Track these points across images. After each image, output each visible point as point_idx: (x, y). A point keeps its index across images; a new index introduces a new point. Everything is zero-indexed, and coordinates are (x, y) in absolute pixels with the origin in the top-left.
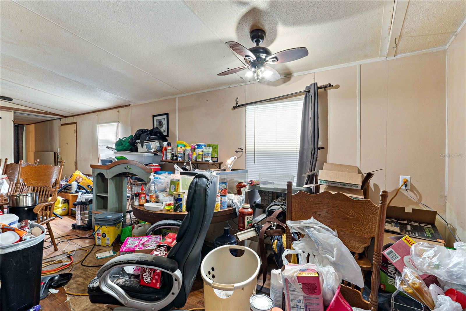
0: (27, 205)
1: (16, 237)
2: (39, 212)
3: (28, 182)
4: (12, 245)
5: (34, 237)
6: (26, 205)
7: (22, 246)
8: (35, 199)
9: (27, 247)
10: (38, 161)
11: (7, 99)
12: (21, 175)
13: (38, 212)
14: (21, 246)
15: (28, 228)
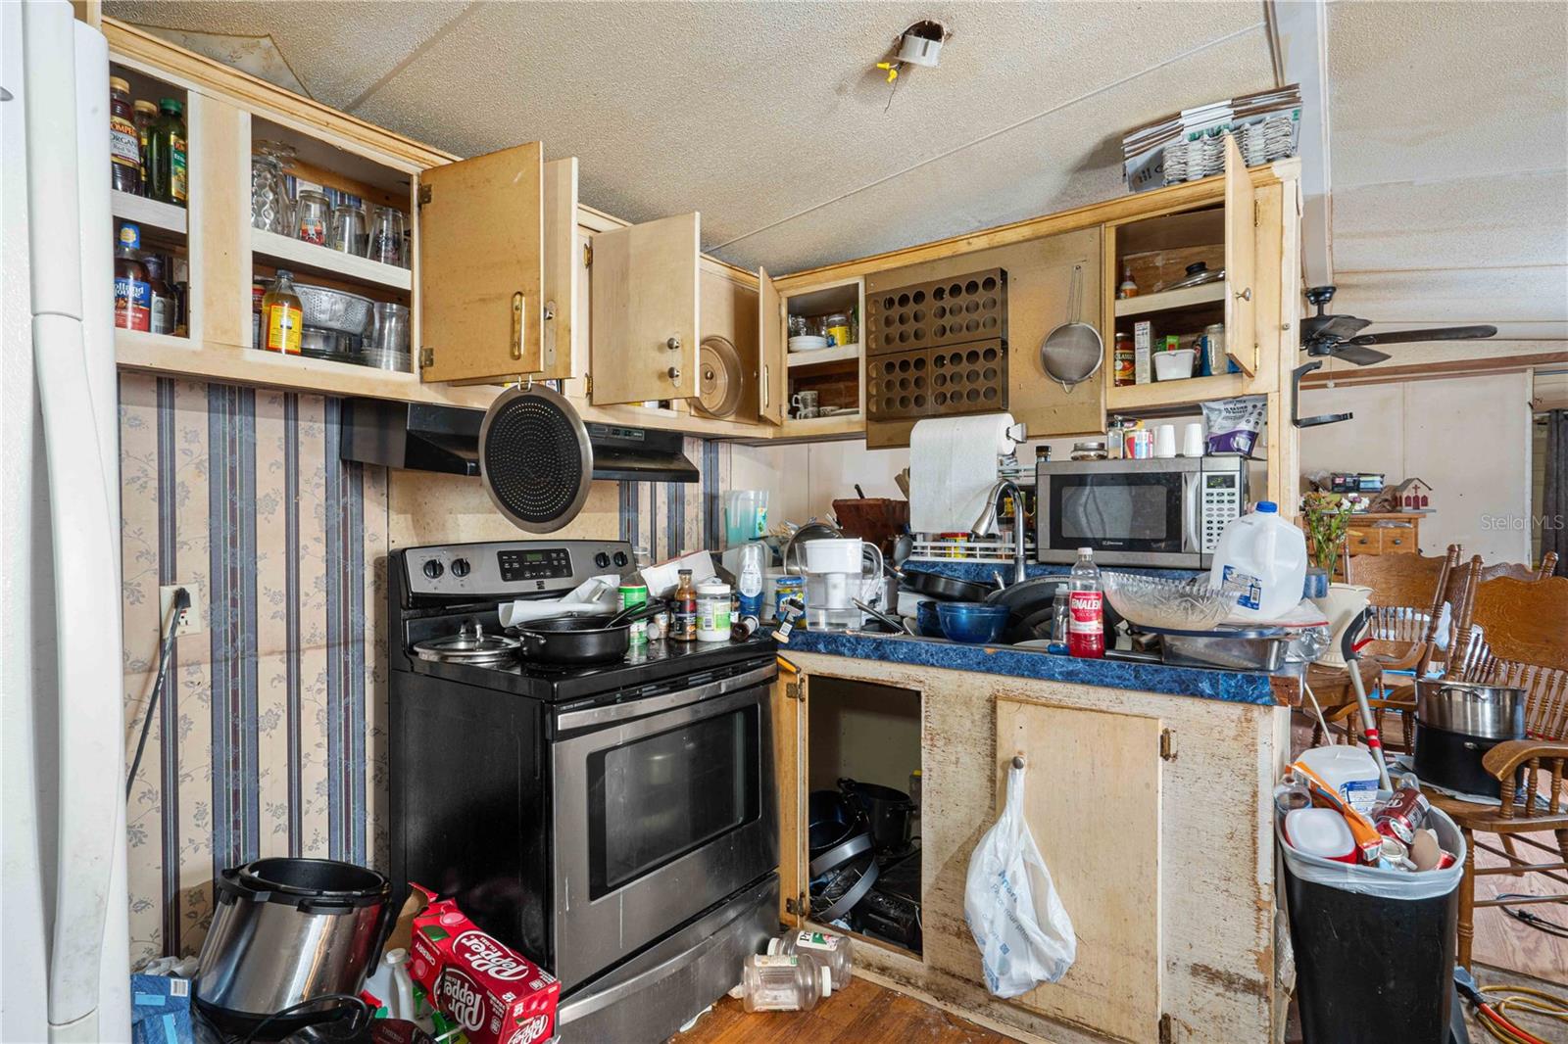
0: (1477, 732)
1: (1344, 841)
2: (1501, 771)
3: (1496, 642)
4: (1318, 858)
5: (1410, 870)
6: (1473, 731)
7: (1355, 880)
8: (1508, 715)
9: (1373, 894)
10: (1555, 560)
11: (1479, 335)
12: (1475, 612)
13: (1498, 769)
14: (1353, 881)
15: (1409, 825)
